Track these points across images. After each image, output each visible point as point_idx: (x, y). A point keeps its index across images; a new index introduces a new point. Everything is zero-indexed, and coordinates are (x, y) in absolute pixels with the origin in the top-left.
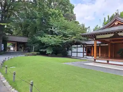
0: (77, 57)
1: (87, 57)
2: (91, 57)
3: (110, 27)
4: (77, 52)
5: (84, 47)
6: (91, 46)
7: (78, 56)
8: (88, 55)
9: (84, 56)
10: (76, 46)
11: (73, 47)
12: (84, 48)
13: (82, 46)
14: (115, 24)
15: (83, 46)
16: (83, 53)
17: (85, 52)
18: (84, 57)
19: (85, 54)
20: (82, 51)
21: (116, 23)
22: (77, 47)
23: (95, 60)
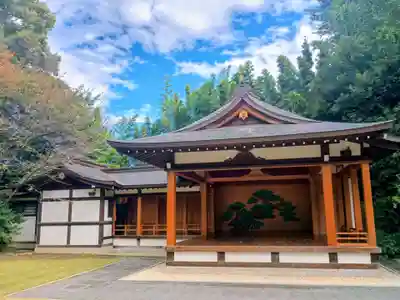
0: (68, 245)
1: (118, 242)
2: (133, 242)
3: (223, 126)
4: (69, 224)
5: (103, 198)
6: (136, 191)
7: (72, 243)
8: (118, 234)
9: (102, 238)
10: (65, 193)
11: (46, 200)
12: (106, 202)
13: (98, 194)
14: (241, 116)
15: (103, 193)
16: (101, 224)
17: (107, 218)
18: (105, 242)
19: (108, 230)
20: (97, 219)
21: (243, 114)
22: (71, 198)
23: (171, 254)
